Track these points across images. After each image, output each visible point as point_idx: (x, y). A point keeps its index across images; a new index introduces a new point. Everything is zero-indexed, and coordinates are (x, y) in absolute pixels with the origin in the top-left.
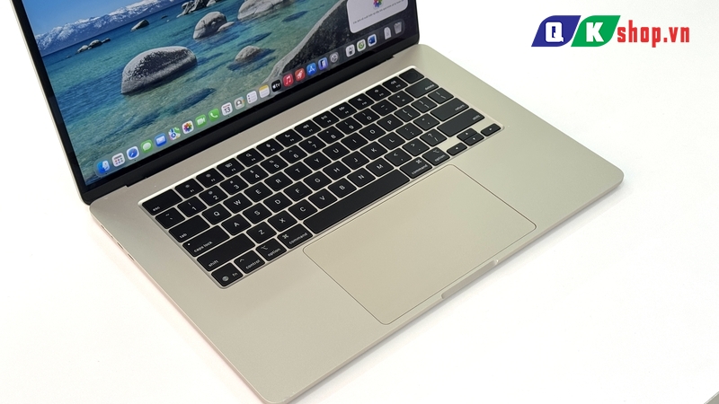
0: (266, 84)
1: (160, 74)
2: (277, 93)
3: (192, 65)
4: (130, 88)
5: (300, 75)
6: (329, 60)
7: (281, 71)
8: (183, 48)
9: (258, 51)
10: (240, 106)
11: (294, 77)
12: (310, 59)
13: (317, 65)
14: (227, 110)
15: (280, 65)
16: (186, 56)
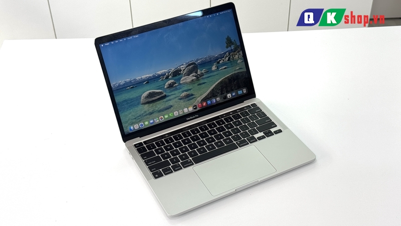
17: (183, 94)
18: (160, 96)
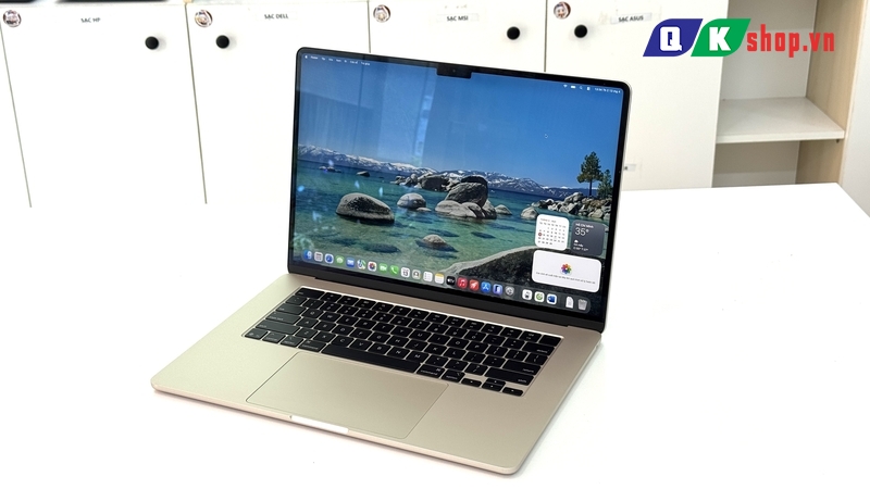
0: (442, 273)
1: (365, 215)
2: (449, 287)
3: (390, 223)
4: (342, 212)
5: (474, 285)
6: (504, 289)
7: (458, 271)
8: (386, 206)
9: (443, 244)
10: (416, 277)
11: (468, 284)
12: (487, 278)
13: (492, 287)
14: (405, 273)
15: (459, 266)
16: (388, 214)
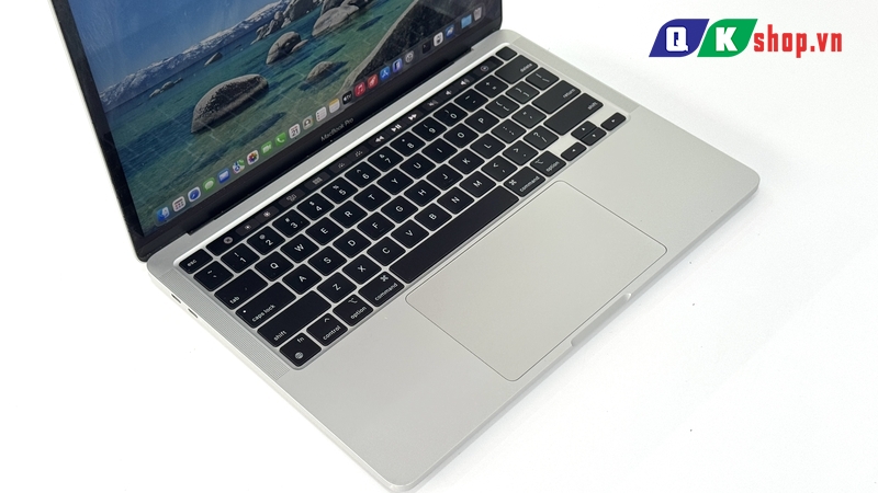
17: (316, 70)
18: (252, 92)
